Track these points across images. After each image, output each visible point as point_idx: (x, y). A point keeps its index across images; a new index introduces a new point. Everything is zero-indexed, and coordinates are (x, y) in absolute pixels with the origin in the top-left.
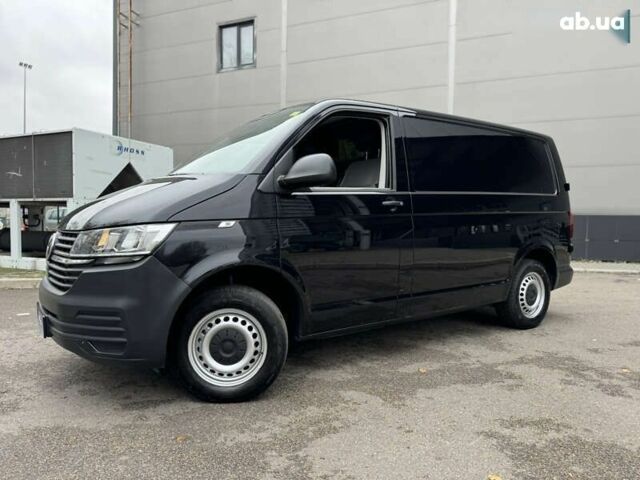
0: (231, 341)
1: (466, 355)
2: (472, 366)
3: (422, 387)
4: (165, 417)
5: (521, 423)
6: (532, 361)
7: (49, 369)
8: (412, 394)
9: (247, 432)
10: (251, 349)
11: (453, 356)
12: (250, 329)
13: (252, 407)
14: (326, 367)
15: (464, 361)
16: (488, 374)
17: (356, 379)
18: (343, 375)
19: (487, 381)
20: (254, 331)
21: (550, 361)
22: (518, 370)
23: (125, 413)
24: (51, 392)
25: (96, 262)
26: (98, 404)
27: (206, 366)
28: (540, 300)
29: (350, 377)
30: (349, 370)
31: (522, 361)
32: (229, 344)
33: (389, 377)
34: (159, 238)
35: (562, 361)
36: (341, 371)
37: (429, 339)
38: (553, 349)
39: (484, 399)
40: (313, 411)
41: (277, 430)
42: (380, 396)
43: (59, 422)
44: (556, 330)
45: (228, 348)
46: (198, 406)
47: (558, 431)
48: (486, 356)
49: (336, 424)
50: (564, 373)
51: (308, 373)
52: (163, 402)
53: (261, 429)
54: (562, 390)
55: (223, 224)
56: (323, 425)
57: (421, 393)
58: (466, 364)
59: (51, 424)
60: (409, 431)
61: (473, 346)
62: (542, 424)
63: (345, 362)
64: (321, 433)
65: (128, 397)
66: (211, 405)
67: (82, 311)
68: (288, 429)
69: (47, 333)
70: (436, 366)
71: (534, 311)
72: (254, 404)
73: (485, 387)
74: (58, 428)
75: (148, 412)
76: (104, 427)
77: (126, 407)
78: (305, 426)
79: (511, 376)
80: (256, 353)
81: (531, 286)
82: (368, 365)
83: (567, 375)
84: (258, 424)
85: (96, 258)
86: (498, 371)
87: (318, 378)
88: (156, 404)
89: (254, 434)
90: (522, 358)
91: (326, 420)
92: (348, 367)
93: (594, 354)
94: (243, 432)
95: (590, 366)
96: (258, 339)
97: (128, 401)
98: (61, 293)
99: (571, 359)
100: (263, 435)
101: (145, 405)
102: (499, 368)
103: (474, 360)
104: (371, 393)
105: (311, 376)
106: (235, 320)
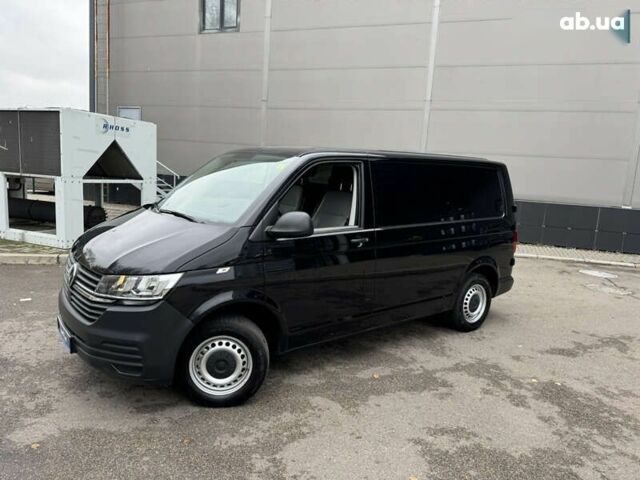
0: (224, 360)
1: (414, 360)
2: (416, 373)
3: (373, 393)
4: (171, 420)
5: (443, 431)
6: (464, 368)
7: (66, 369)
8: (365, 400)
9: (237, 436)
10: (240, 367)
11: (401, 361)
12: (239, 351)
13: (239, 411)
14: (298, 372)
15: (411, 366)
16: (428, 381)
17: (323, 385)
18: (313, 380)
19: (425, 388)
20: (242, 353)
21: (479, 369)
22: (451, 378)
23: (139, 415)
24: (74, 393)
25: (118, 303)
26: (116, 407)
27: (203, 379)
28: (481, 308)
29: (317, 382)
30: (317, 375)
31: (457, 368)
32: (222, 363)
33: (348, 382)
34: (170, 286)
35: (487, 368)
36: (311, 375)
37: (386, 341)
38: (484, 356)
39: (419, 408)
40: (287, 417)
41: (260, 435)
42: (340, 402)
43: (89, 424)
44: (492, 333)
45: (221, 365)
46: (197, 409)
47: (468, 439)
48: (428, 361)
49: (305, 430)
50: (486, 381)
51: (284, 378)
52: (168, 405)
53: (247, 434)
54: (481, 400)
55: (220, 271)
56: (294, 430)
57: (373, 400)
58: (412, 370)
59: (82, 426)
60: (358, 438)
61: (420, 350)
62: (457, 433)
63: (314, 366)
64: (293, 438)
65: (138, 401)
66: (207, 409)
67: (107, 340)
68: (267, 434)
69: (73, 350)
70: (387, 371)
71: (476, 316)
72: (241, 408)
73: (422, 394)
74: (89, 430)
75: (157, 416)
76: (125, 429)
77: (139, 410)
78: (280, 432)
79: (444, 384)
80: (243, 370)
81: (475, 296)
82: (333, 369)
83: (489, 385)
84: (246, 428)
85: (118, 300)
86: (435, 378)
87: (291, 383)
88: (162, 407)
89: (242, 438)
90: (457, 364)
91: (297, 426)
92: (316, 372)
93: (515, 362)
94: (233, 436)
95: (508, 375)
96: (245, 359)
97: (140, 404)
98: (88, 323)
99: (495, 366)
100: (249, 439)
101: (155, 408)
102: (438, 375)
103: (418, 366)
104: (332, 400)
105: (286, 381)
106: (228, 344)
